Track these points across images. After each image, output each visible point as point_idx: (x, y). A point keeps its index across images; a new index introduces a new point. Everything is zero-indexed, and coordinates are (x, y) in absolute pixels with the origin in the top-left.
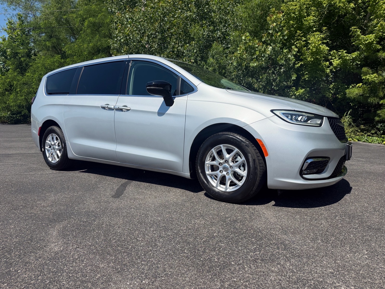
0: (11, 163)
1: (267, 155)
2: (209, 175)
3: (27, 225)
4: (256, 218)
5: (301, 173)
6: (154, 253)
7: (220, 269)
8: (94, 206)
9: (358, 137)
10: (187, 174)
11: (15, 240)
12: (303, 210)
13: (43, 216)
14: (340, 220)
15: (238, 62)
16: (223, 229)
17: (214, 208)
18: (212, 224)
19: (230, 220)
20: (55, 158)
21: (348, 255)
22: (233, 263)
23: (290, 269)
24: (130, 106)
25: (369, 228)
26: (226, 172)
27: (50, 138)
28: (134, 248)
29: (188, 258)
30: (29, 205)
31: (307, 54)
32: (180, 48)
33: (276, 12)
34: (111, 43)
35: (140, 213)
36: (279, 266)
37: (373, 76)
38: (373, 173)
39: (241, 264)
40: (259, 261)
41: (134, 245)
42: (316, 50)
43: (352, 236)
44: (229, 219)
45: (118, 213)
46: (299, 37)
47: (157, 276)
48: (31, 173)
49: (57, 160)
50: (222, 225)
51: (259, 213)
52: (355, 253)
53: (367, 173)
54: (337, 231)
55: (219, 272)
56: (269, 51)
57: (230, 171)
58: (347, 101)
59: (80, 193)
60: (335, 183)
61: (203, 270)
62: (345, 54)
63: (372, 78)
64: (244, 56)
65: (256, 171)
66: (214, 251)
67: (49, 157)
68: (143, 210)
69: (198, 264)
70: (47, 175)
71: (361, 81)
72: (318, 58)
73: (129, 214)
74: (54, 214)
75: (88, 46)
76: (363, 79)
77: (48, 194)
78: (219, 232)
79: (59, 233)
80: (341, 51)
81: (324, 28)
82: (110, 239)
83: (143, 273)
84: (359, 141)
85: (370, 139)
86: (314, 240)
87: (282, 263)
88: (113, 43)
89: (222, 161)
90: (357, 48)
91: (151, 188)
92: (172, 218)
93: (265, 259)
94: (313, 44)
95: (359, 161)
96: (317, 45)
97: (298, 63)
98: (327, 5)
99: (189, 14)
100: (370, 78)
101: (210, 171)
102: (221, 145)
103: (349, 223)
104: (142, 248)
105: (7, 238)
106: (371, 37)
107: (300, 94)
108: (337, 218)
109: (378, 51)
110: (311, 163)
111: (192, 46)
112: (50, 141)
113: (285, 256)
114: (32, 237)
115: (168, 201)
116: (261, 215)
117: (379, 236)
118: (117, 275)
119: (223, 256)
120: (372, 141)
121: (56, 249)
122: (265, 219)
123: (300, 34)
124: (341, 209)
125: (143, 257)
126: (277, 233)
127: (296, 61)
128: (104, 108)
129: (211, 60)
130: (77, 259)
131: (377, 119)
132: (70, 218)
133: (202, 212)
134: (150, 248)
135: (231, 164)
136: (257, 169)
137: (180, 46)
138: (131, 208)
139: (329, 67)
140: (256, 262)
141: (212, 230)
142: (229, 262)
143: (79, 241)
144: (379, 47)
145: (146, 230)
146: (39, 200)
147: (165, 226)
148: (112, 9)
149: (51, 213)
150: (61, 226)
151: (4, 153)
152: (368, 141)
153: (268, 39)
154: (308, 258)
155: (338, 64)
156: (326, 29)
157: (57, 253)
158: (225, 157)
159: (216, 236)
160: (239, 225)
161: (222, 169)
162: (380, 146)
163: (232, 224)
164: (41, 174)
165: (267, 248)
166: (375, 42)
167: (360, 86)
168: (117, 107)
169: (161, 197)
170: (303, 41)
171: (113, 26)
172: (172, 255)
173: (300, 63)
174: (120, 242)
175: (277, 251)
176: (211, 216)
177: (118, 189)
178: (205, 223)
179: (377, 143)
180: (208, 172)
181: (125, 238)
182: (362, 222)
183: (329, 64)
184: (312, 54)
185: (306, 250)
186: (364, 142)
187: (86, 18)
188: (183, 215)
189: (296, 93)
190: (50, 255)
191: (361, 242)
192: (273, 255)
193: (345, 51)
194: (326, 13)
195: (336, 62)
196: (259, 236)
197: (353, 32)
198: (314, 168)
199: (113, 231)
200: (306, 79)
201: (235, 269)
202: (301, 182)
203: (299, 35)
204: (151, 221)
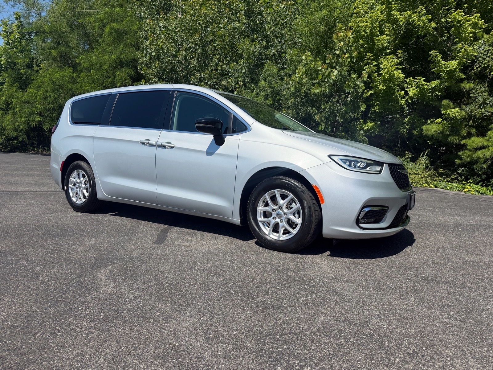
0: (24, 202)
1: (323, 202)
2: (261, 222)
3: (71, 269)
4: (310, 267)
5: (358, 222)
6: (208, 296)
7: (273, 310)
8: (136, 252)
9: (435, 183)
10: (237, 220)
11: (63, 282)
12: (359, 260)
13: (84, 261)
14: (396, 271)
15: (295, 88)
16: (275, 276)
17: (266, 257)
18: (264, 271)
19: (283, 269)
20: (80, 198)
21: (396, 302)
22: (285, 305)
23: (339, 312)
24: (174, 143)
25: (423, 279)
26: (280, 219)
27: (75, 174)
28: (188, 291)
29: (242, 301)
30: (64, 249)
31: (378, 80)
32: (225, 66)
33: (343, 28)
34: (139, 57)
35: (188, 260)
36: (329, 309)
37: (454, 111)
38: (443, 225)
39: (293, 306)
40: (311, 305)
41: (187, 288)
42: (390, 77)
43: (404, 285)
44: (282, 267)
45: (165, 259)
46: (370, 61)
47: (214, 314)
48: (53, 215)
49: (84, 200)
50: (274, 273)
51: (313, 263)
52: (403, 300)
53: (437, 225)
54: (390, 281)
55: (272, 312)
56: (334, 75)
57: (284, 217)
58: (425, 139)
59: (117, 238)
60: (394, 234)
61: (257, 311)
62: (423, 82)
63: (453, 113)
64: (304, 80)
65: (311, 219)
66: (267, 295)
67: (73, 197)
68: (191, 257)
69: (252, 305)
70: (73, 217)
71: (440, 116)
72: (391, 86)
73: (177, 260)
74: (96, 259)
75: (110, 58)
76: (443, 114)
77: (80, 239)
78: (271, 279)
79: (107, 277)
80: (418, 78)
81: (399, 51)
82: (162, 283)
83: (200, 312)
84: (436, 187)
85: (449, 185)
86: (365, 288)
87: (332, 306)
88: (142, 57)
89: (275, 207)
90: (437, 76)
91: (196, 235)
92: (222, 265)
93: (316, 303)
94: (386, 70)
95: (430, 211)
96: (390, 71)
97: (368, 91)
98: (404, 23)
99: (237, 25)
100: (451, 113)
101: (262, 217)
102: (275, 191)
103: (404, 274)
104: (196, 291)
105: (55, 280)
106: (453, 64)
107: (368, 128)
108: (393, 269)
109: (462, 81)
110: (368, 211)
111: (240, 65)
112: (75, 178)
113: (336, 301)
114: (80, 280)
115: (216, 249)
116: (315, 265)
117: (430, 286)
118: (176, 313)
119: (276, 299)
120: (451, 188)
121: (110, 291)
122: (319, 268)
123: (370, 57)
124: (398, 261)
125: (198, 299)
126: (330, 281)
127: (365, 89)
128: (144, 144)
129: (263, 83)
130: (133, 300)
131: (458, 161)
132: (114, 263)
133: (253, 261)
134: (204, 292)
135: (286, 210)
136: (313, 216)
137: (225, 64)
138: (178, 255)
139: (404, 97)
140: (308, 305)
141: (264, 277)
142: (282, 305)
143: (130, 284)
144: (463, 76)
145: (197, 275)
146: (74, 245)
147: (216, 272)
148: (141, 14)
149: (91, 258)
150: (108, 271)
151: (10, 190)
152: (446, 187)
153: (333, 61)
154: (358, 303)
155: (415, 94)
156: (401, 53)
157: (111, 295)
158: (279, 203)
159: (269, 282)
160: (291, 273)
161: (275, 216)
162: (460, 194)
163: (284, 272)
164: (65, 217)
165: (319, 294)
166: (458, 70)
167: (439, 122)
168: (160, 143)
169: (208, 244)
170: (374, 66)
171: (142, 34)
172: (226, 298)
173: (370, 92)
174: (173, 285)
175: (329, 296)
176: (263, 265)
177: (159, 235)
178: (257, 270)
179: (457, 190)
180: (260, 218)
181: (177, 283)
182: (417, 274)
183: (404, 94)
184: (385, 81)
185: (356, 297)
186: (442, 188)
187: (108, 23)
188: (234, 263)
189: (364, 126)
190: (105, 296)
191: (412, 291)
192: (324, 300)
193: (423, 79)
194: (402, 33)
195: (412, 91)
196: (312, 283)
197: (432, 57)
198: (371, 218)
199: (163, 276)
200: (377, 111)
201: (288, 310)
202: (357, 231)
203: (369, 59)
204: (201, 267)
